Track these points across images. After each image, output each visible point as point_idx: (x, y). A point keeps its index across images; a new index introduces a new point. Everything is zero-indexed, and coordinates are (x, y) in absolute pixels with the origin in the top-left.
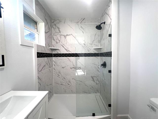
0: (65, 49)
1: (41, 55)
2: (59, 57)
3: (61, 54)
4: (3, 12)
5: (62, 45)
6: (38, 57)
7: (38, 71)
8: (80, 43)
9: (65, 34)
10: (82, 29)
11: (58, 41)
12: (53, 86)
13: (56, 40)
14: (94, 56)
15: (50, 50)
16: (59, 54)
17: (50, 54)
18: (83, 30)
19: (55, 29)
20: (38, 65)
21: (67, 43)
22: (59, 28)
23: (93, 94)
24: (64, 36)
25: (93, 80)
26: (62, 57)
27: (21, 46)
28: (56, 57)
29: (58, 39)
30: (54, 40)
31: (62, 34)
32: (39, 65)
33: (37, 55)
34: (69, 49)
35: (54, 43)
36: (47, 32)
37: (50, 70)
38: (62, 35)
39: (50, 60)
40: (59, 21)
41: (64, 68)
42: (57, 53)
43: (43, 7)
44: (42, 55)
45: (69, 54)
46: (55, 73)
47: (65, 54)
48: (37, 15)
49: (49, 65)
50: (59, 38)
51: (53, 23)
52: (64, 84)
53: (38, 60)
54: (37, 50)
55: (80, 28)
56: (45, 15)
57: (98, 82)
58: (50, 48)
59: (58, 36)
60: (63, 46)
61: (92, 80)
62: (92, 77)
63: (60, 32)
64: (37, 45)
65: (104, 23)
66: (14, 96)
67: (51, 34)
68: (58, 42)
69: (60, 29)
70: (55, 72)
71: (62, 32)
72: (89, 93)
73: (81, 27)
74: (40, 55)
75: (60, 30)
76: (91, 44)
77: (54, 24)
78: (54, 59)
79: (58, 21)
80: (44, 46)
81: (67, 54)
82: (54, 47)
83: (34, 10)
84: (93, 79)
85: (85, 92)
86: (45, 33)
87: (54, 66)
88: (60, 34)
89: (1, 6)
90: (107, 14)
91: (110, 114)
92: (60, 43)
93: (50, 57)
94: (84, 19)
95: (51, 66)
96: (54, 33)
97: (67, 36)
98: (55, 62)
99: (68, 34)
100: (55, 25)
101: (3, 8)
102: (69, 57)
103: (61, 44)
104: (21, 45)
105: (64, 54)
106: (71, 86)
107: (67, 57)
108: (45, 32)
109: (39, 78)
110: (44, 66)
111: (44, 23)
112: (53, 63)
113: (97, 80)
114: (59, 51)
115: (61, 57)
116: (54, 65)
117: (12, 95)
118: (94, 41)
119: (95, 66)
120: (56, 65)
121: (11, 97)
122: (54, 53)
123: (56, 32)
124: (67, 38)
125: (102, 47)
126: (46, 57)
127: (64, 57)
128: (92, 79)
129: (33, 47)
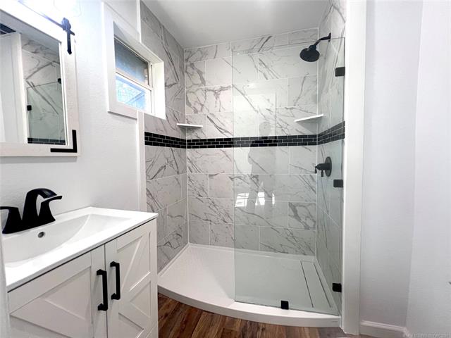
0: (217, 126)
1: (154, 140)
2: (202, 147)
3: (205, 140)
4: (75, 42)
5: (208, 117)
6: (146, 143)
7: (147, 175)
8: (257, 108)
9: (217, 87)
10: (262, 68)
11: (199, 107)
12: (187, 223)
13: (193, 105)
14: (299, 145)
15: (179, 129)
16: (201, 140)
17: (178, 139)
18: (265, 70)
19: (190, 76)
20: (146, 162)
21: (222, 110)
22: (200, 73)
23: (295, 255)
24: (213, 93)
25: (296, 216)
26: (209, 147)
27: (110, 115)
28: (194, 147)
29: (198, 101)
30: (189, 104)
31: (209, 86)
32: (150, 162)
33: (146, 138)
34: (227, 125)
35: (188, 111)
36: (171, 85)
37: (177, 179)
38: (210, 90)
39: (179, 156)
40: (202, 53)
41: (214, 177)
42: (196, 138)
43: (160, 24)
44: (158, 140)
45: (225, 139)
46: (190, 189)
47: (217, 140)
48: (145, 44)
49: (175, 165)
50: (202, 100)
51: (187, 60)
52: (213, 218)
53: (147, 151)
54: (146, 127)
55: (258, 66)
56: (166, 42)
57: (310, 224)
58: (178, 124)
59: (199, 93)
60: (210, 119)
61: (293, 214)
62: (293, 207)
63: (203, 82)
64: (145, 114)
65: (329, 38)
66: (93, 215)
67: (181, 90)
68: (200, 109)
69: (203, 75)
70: (191, 186)
71: (209, 82)
72: (284, 252)
73: (262, 63)
74: (152, 139)
75: (205, 77)
76: (291, 109)
77: (188, 63)
78: (189, 152)
79: (198, 55)
80: (164, 117)
81: (221, 139)
82: (188, 123)
83: (138, 33)
84: (295, 211)
85: (270, 248)
86: (166, 86)
87: (188, 172)
88: (203, 87)
89: (71, 30)
90: (335, 7)
91: (339, 314)
92: (205, 111)
93: (178, 147)
94: (270, 37)
95: (180, 171)
96: (190, 87)
97: (222, 92)
98: (191, 162)
99: (223, 86)
100: (192, 65)
101: (74, 34)
102: (226, 147)
103: (205, 115)
104: (110, 112)
105: (213, 140)
106: (230, 225)
107: (221, 147)
108: (165, 84)
109: (149, 194)
110: (162, 167)
111: (163, 63)
112: (188, 163)
113: (308, 217)
114: (202, 132)
115: (205, 147)
116: (190, 169)
117: (90, 213)
118: (299, 98)
119: (302, 175)
120: (193, 170)
121: (87, 216)
122: (188, 137)
123: (194, 84)
124: (220, 96)
125: (322, 115)
126: (168, 146)
127: (213, 147)
128: (291, 210)
129: (136, 119)
